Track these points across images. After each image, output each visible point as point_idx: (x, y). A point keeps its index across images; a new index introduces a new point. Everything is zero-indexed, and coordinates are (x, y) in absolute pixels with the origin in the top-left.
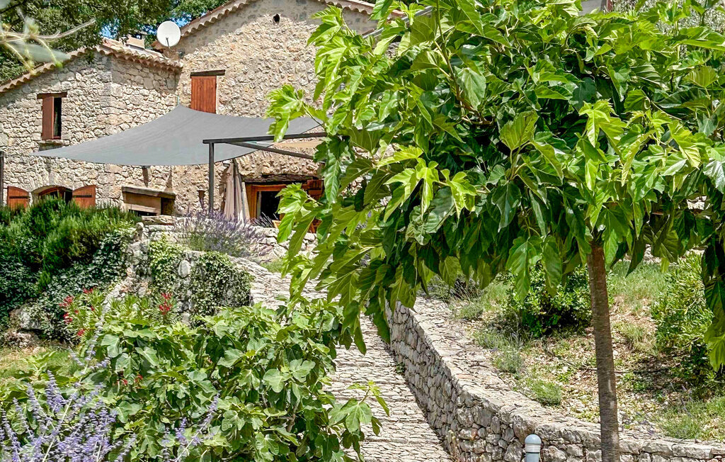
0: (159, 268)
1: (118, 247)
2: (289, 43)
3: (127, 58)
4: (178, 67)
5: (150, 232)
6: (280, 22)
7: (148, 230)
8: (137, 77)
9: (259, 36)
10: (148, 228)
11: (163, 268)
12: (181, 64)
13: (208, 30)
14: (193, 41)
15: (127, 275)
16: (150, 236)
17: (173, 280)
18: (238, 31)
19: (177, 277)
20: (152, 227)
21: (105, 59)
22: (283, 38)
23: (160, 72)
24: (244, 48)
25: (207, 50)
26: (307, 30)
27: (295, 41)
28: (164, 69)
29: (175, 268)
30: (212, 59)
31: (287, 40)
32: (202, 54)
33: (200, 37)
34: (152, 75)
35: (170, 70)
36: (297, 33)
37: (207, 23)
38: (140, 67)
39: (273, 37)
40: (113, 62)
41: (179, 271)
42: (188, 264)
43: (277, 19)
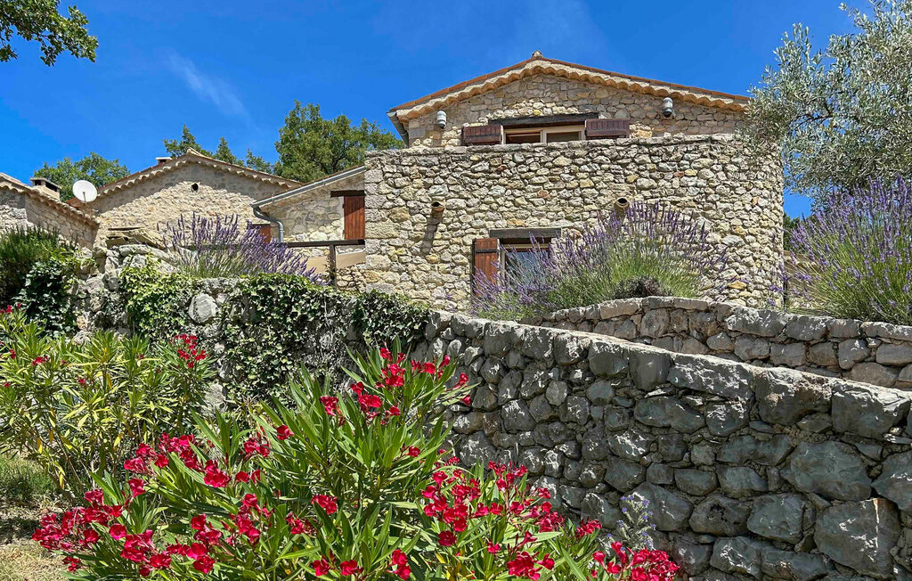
0: (147, 308)
1: (57, 286)
2: (209, 208)
3: (42, 201)
4: (95, 222)
5: (122, 257)
6: (199, 191)
7: (117, 254)
8: (53, 222)
9: (177, 201)
10: (118, 250)
11: (155, 309)
12: (98, 220)
13: (125, 193)
14: (109, 202)
15: (78, 329)
16: (121, 263)
17: (178, 327)
18: (156, 195)
19: (186, 323)
20: (124, 248)
21: (18, 198)
22: (202, 203)
23: (77, 224)
24: (163, 210)
25: (124, 210)
26: (227, 199)
27: (215, 207)
28: (80, 222)
29: (181, 308)
30: (130, 218)
31: (206, 205)
32: (120, 213)
33: (118, 198)
34: (68, 224)
35: (86, 224)
36: (217, 201)
37: (124, 186)
38: (56, 214)
39: (193, 202)
40: (28, 201)
41: (191, 312)
42: (210, 300)
43: (195, 187)
